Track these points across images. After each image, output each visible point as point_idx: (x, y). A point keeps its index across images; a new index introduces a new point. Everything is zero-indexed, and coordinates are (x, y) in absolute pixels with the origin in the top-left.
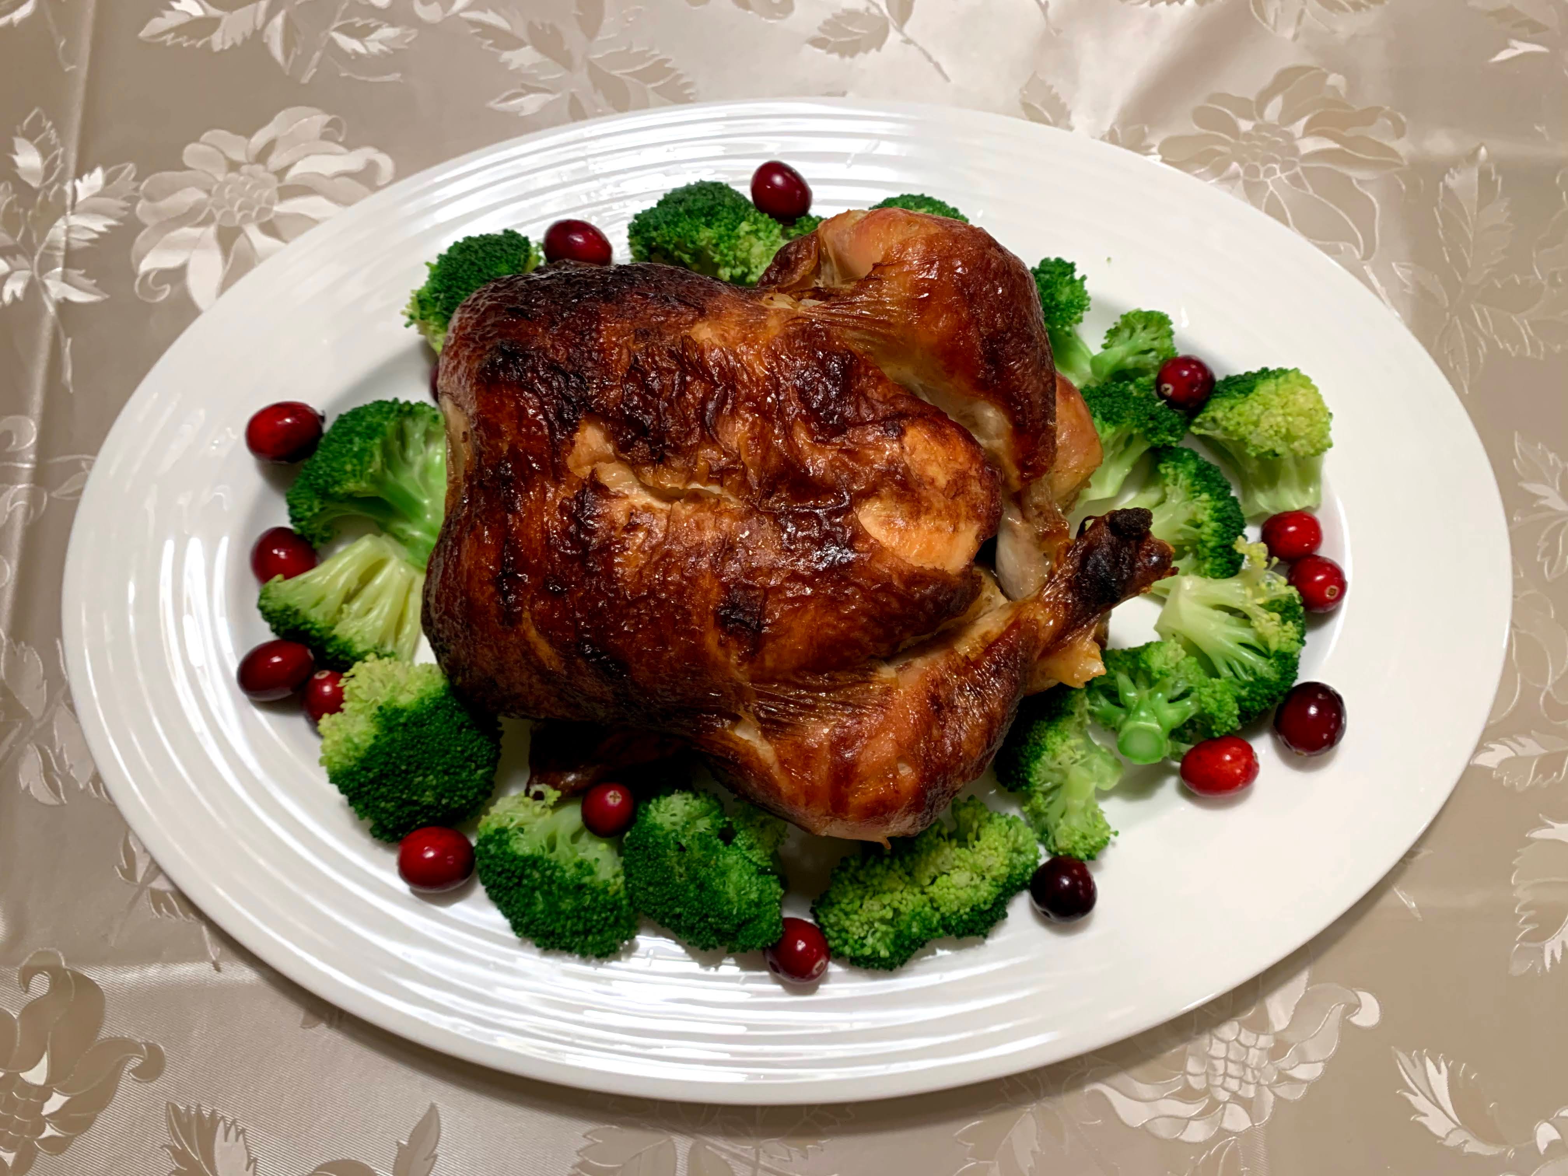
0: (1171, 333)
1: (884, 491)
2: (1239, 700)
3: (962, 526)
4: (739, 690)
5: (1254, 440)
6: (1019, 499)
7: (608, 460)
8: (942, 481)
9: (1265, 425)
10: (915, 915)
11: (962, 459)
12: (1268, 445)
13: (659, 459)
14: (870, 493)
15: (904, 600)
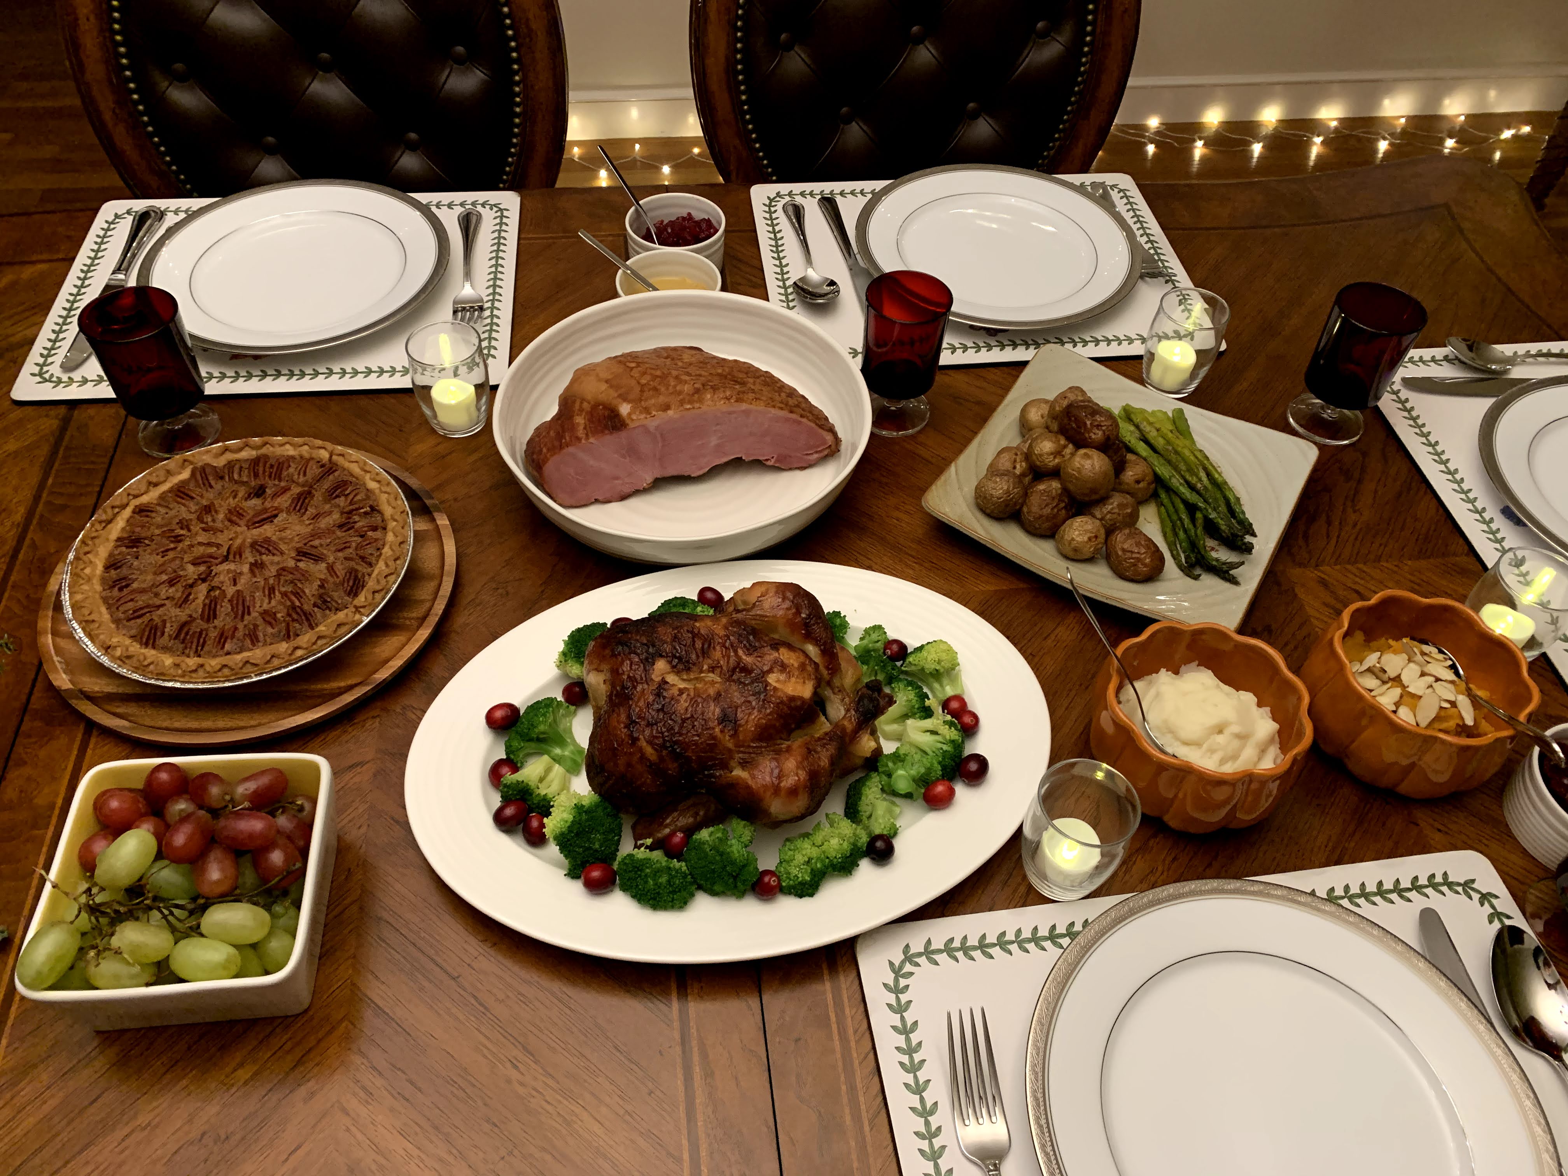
0: (885, 633)
1: (775, 670)
2: (940, 763)
3: (807, 682)
4: (730, 750)
5: (927, 666)
6: (829, 683)
7: (669, 673)
8: (796, 665)
9: (929, 659)
10: (818, 859)
11: (802, 658)
12: (933, 667)
13: (688, 670)
14: (770, 671)
15: (789, 707)
